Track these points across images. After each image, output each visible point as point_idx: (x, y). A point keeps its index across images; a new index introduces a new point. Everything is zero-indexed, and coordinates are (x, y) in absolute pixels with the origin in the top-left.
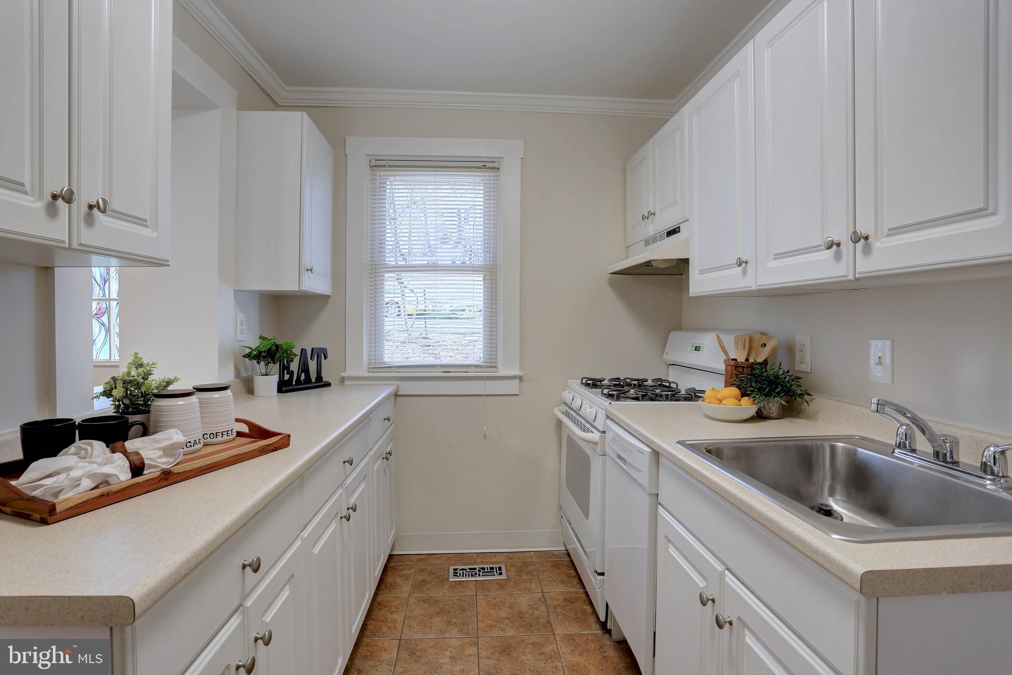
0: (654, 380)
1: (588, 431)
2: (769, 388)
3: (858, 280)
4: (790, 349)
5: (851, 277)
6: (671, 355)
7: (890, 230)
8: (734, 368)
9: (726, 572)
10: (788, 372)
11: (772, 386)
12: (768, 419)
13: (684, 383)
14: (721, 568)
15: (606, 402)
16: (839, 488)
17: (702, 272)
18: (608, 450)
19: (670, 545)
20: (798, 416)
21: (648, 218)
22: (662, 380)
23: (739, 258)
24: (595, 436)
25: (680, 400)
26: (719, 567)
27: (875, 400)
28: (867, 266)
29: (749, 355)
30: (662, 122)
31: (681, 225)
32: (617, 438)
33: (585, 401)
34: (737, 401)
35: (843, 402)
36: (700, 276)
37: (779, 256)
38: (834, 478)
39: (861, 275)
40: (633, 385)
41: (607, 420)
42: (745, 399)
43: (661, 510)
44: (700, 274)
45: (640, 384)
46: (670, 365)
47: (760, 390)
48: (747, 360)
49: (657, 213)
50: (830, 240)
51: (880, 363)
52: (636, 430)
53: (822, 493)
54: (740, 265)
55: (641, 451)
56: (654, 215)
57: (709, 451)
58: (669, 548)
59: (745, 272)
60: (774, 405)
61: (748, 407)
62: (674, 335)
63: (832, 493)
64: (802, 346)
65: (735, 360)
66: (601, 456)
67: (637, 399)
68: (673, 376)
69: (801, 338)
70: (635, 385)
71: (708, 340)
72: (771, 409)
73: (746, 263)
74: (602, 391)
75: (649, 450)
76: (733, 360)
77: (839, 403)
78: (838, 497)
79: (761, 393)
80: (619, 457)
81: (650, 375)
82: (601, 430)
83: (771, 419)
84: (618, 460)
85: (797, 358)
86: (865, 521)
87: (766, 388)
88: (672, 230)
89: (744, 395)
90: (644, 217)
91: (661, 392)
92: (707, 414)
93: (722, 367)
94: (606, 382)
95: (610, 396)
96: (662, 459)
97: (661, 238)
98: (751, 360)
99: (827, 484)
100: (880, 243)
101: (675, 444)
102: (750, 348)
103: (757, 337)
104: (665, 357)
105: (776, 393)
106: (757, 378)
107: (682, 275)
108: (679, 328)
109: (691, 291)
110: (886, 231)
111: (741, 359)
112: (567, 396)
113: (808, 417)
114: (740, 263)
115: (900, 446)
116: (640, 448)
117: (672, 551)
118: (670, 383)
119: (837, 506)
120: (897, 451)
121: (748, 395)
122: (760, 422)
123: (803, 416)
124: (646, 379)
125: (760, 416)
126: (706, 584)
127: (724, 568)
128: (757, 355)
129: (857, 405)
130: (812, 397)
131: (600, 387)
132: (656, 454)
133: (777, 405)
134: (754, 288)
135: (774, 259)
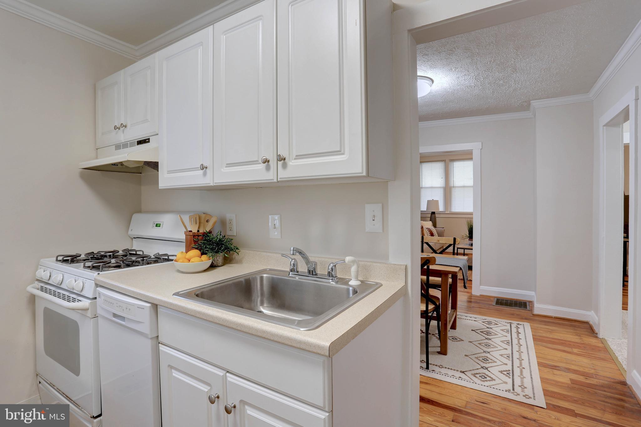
0: (124, 251)
1: (74, 300)
2: (217, 248)
3: (278, 182)
4: (223, 223)
5: (275, 180)
6: (135, 231)
7: (296, 156)
8: (192, 237)
9: (228, 374)
10: (225, 237)
11: (219, 246)
12: (217, 267)
13: (151, 250)
14: (222, 373)
15: (94, 274)
16: (265, 301)
17: (169, 172)
18: (100, 312)
19: (173, 371)
20: (231, 262)
21: (119, 129)
22: (128, 250)
23: (202, 165)
24: (85, 303)
25: (151, 263)
26: (221, 373)
27: (292, 249)
28: (284, 174)
29: (199, 228)
30: (131, 62)
31: (151, 138)
32: (110, 301)
33: (66, 276)
34: (199, 258)
35: (257, 251)
36: (168, 174)
37: (229, 165)
38: (262, 294)
39: (281, 180)
40: (108, 257)
41: (98, 289)
42: (204, 257)
43: (162, 348)
44: (168, 173)
45: (114, 254)
46: (134, 238)
47: (212, 249)
48: (198, 231)
49: (128, 126)
50: (265, 158)
51: (275, 228)
52: (133, 292)
53: (257, 304)
54: (203, 169)
55: (142, 308)
56: (126, 127)
57: (197, 296)
58: (172, 373)
59: (205, 174)
60: (219, 258)
61: (206, 261)
62: (136, 217)
63: (262, 304)
64: (231, 221)
65: (191, 231)
66: (92, 319)
67: (119, 267)
68: (137, 246)
69: (229, 216)
70: (110, 256)
71: (167, 220)
72: (218, 261)
73: (206, 168)
74: (84, 264)
75: (149, 305)
76: (190, 231)
77: (255, 252)
78: (265, 305)
79: (213, 251)
80: (115, 315)
81: (120, 248)
82: (91, 297)
83: (219, 266)
84: (114, 319)
85: (228, 227)
86: (283, 315)
87: (215, 248)
88: (143, 140)
89: (203, 254)
90: (116, 128)
91: (136, 259)
92: (179, 269)
93: (183, 237)
94: (83, 256)
95: (94, 268)
96: (160, 310)
97: (132, 145)
98: (201, 231)
99: (259, 299)
100: (291, 162)
101: (172, 296)
102: (200, 223)
103: (203, 216)
104: (130, 232)
105: (222, 250)
106: (210, 242)
107: (141, 173)
108: (140, 211)
109: (160, 185)
110: (294, 157)
111: (195, 230)
112: (42, 274)
113: (237, 262)
114: (203, 168)
115: (291, 271)
116: (138, 305)
117: (176, 374)
118: (136, 252)
119: (264, 310)
120: (291, 273)
121: (206, 254)
122: (213, 270)
123: (234, 262)
124: (117, 251)
125: (213, 266)
126: (209, 388)
127: (225, 372)
128: (204, 227)
129: (265, 252)
130: (239, 250)
131: (78, 261)
132: (155, 307)
133: (221, 258)
134: (212, 184)
135: (226, 167)
